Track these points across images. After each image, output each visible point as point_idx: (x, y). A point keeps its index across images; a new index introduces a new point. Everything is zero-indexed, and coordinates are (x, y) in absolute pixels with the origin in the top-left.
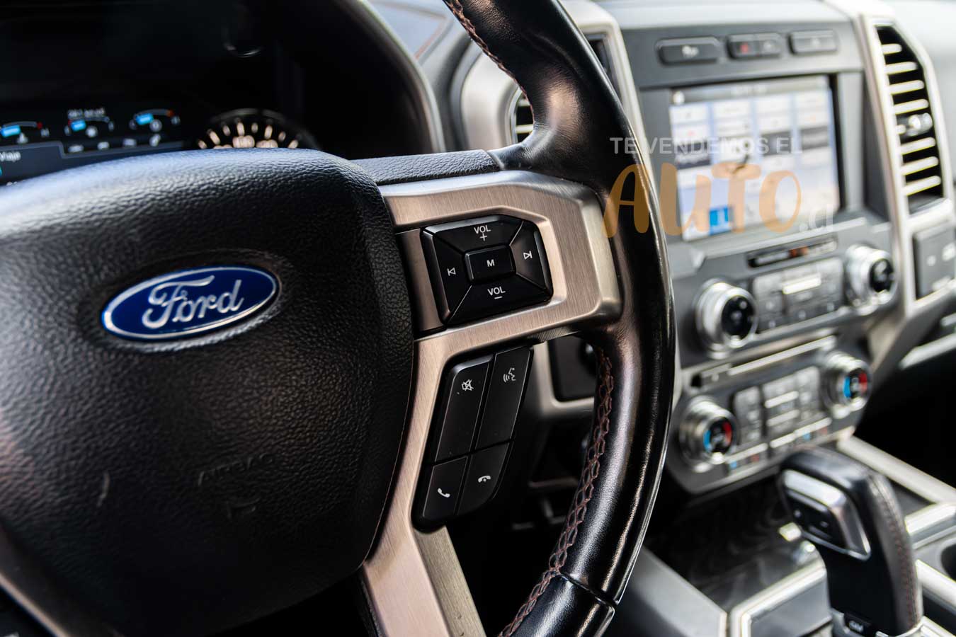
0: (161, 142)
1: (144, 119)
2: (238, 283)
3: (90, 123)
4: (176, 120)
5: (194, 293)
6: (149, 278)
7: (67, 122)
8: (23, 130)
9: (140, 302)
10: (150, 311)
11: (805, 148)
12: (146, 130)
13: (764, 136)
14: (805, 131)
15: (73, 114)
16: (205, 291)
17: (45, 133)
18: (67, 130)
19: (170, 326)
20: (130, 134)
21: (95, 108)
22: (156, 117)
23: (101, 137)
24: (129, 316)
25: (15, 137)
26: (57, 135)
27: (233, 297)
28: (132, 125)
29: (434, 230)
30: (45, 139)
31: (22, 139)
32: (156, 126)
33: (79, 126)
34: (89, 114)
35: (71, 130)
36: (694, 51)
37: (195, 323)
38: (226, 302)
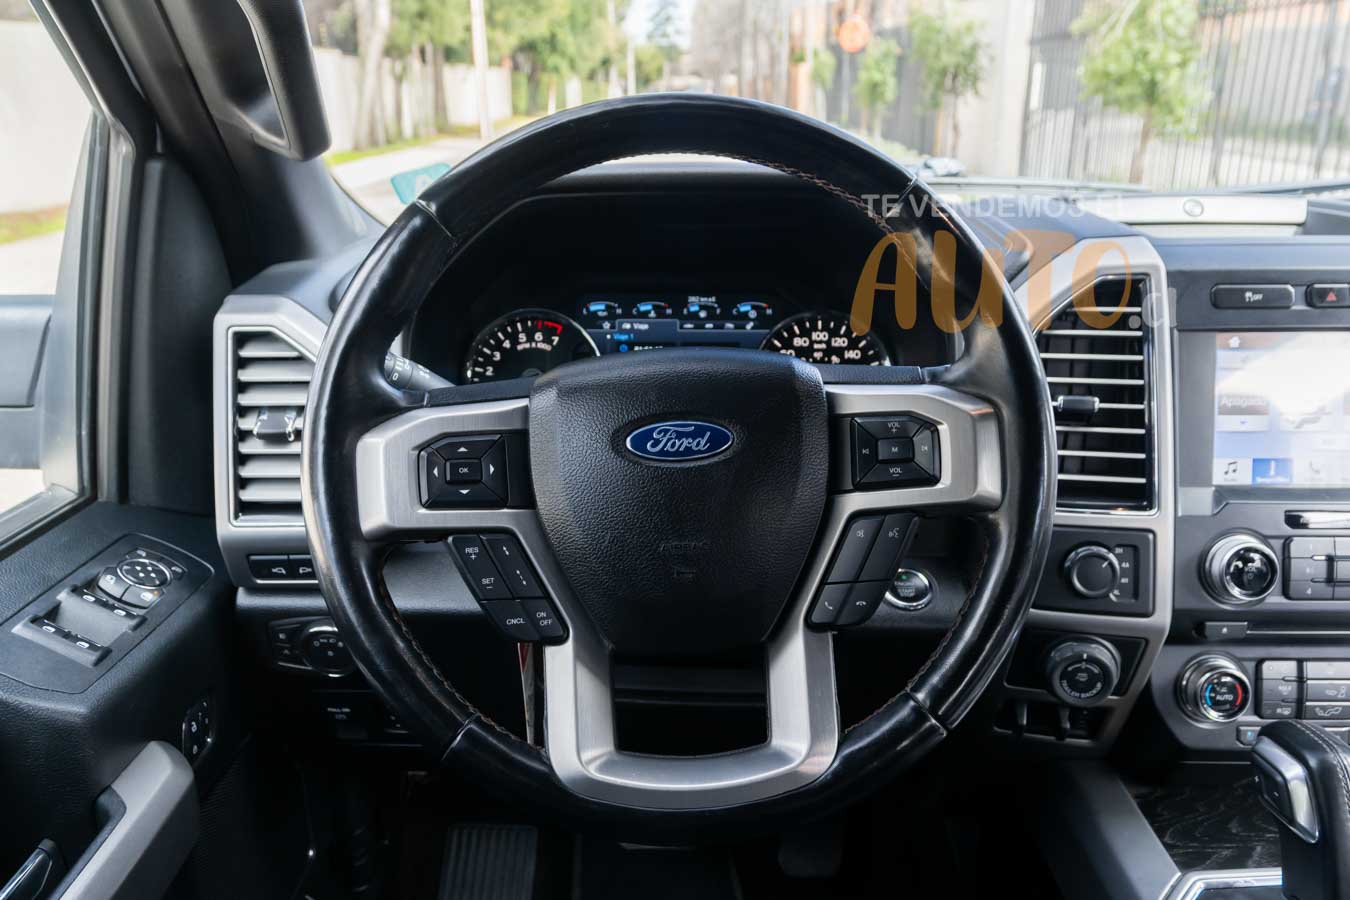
0: (753, 328)
1: (745, 308)
2: (708, 434)
3: (702, 307)
4: (769, 312)
5: (680, 435)
6: (658, 422)
7: (686, 304)
8: (655, 308)
9: (648, 435)
10: (652, 441)
12: (745, 316)
15: (692, 299)
16: (687, 435)
17: (669, 311)
18: (685, 311)
19: (662, 452)
20: (731, 318)
21: (708, 296)
22: (753, 307)
23: (708, 319)
24: (640, 443)
25: (649, 312)
26: (677, 314)
27: (703, 442)
28: (734, 312)
29: (859, 420)
30: (668, 316)
31: (653, 314)
32: (753, 314)
33: (694, 309)
34: (703, 300)
35: (688, 311)
36: (1259, 297)
37: (677, 453)
38: (698, 444)
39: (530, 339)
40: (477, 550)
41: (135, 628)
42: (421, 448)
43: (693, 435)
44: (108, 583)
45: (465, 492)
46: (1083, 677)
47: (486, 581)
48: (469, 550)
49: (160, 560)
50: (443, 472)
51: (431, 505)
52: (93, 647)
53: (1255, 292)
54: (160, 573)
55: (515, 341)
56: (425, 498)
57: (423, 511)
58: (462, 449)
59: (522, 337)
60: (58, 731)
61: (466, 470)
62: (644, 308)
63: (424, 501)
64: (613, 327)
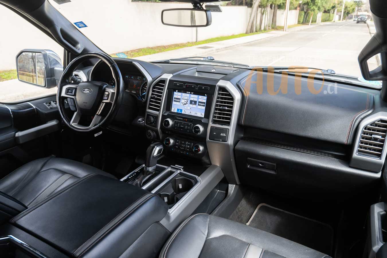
6: (86, 89)
11: (199, 105)
13: (191, 100)
14: (199, 102)
17: (135, 78)
34: (140, 77)
36: (179, 85)
42: (67, 88)
45: (70, 94)
46: (149, 135)
50: (68, 91)
52: (51, 107)
53: (178, 84)
57: (65, 95)
62: (132, 77)
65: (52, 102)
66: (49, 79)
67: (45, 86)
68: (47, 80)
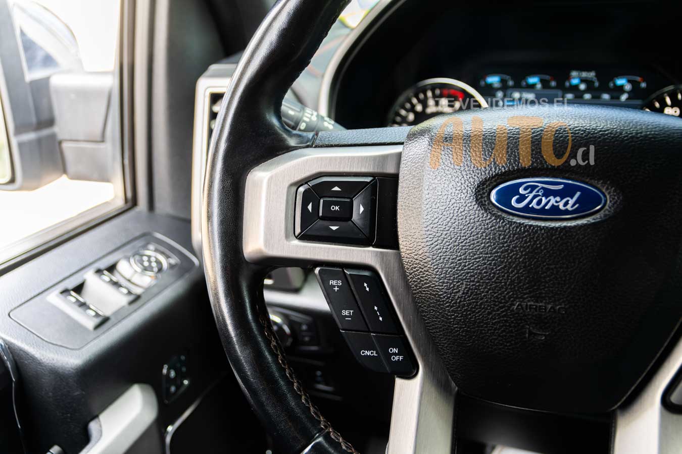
0: (627, 99)
1: (621, 82)
2: (578, 194)
3: (583, 81)
4: (643, 85)
5: (547, 193)
7: (568, 78)
8: (542, 81)
9: (514, 189)
10: (517, 197)
12: (621, 89)
15: (574, 73)
16: (555, 193)
17: (553, 84)
18: (567, 84)
19: (527, 209)
20: (608, 90)
21: (588, 70)
22: (629, 81)
24: (505, 197)
25: (535, 85)
26: (560, 86)
27: (571, 202)
28: (611, 85)
30: (552, 88)
31: (539, 86)
32: (628, 87)
33: (575, 81)
34: (584, 74)
35: (570, 84)
37: (543, 211)
38: (566, 204)
39: (437, 104)
40: (340, 283)
41: (131, 303)
42: (299, 184)
43: (562, 194)
44: (124, 268)
45: (334, 228)
47: (345, 313)
48: (333, 282)
49: (162, 253)
50: (316, 208)
51: (304, 237)
52: (97, 315)
54: (159, 263)
55: (425, 104)
56: (298, 230)
57: (296, 242)
58: (336, 189)
59: (431, 102)
60: (58, 375)
61: (337, 208)
62: (533, 80)
63: (297, 233)
64: (505, 96)
65: (90, 277)
66: (30, 142)
67: (12, 181)
68: (21, 145)
